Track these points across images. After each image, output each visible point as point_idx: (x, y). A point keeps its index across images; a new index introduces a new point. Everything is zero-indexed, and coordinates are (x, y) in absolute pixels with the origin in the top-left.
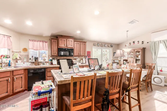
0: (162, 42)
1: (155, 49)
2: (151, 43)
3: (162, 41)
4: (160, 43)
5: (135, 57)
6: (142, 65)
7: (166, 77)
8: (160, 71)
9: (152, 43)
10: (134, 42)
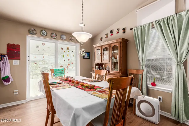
0: (155, 26)
1: (143, 40)
2: (136, 29)
3: (154, 23)
4: (151, 27)
5: (111, 58)
6: (121, 73)
7: (161, 97)
8: (151, 86)
9: (138, 28)
10: (112, 32)
